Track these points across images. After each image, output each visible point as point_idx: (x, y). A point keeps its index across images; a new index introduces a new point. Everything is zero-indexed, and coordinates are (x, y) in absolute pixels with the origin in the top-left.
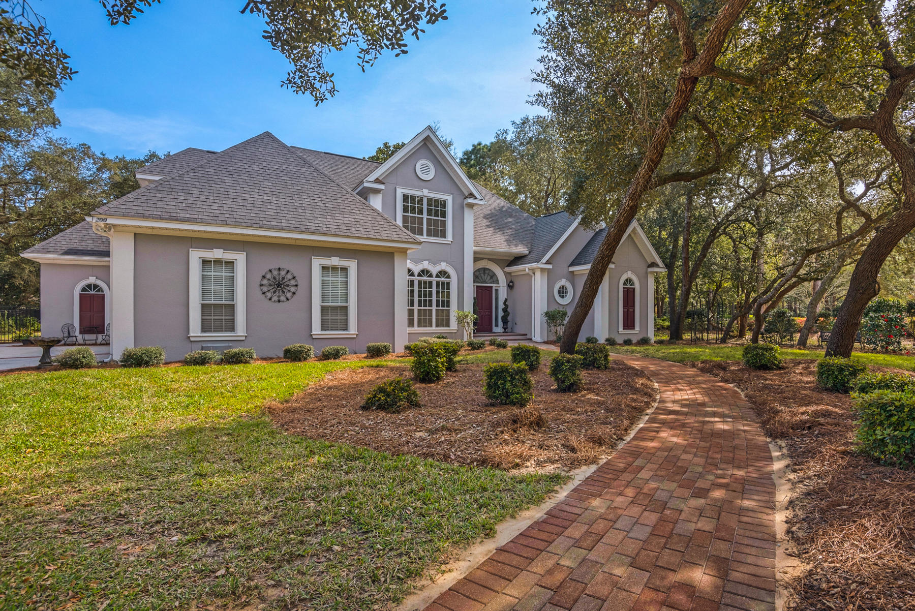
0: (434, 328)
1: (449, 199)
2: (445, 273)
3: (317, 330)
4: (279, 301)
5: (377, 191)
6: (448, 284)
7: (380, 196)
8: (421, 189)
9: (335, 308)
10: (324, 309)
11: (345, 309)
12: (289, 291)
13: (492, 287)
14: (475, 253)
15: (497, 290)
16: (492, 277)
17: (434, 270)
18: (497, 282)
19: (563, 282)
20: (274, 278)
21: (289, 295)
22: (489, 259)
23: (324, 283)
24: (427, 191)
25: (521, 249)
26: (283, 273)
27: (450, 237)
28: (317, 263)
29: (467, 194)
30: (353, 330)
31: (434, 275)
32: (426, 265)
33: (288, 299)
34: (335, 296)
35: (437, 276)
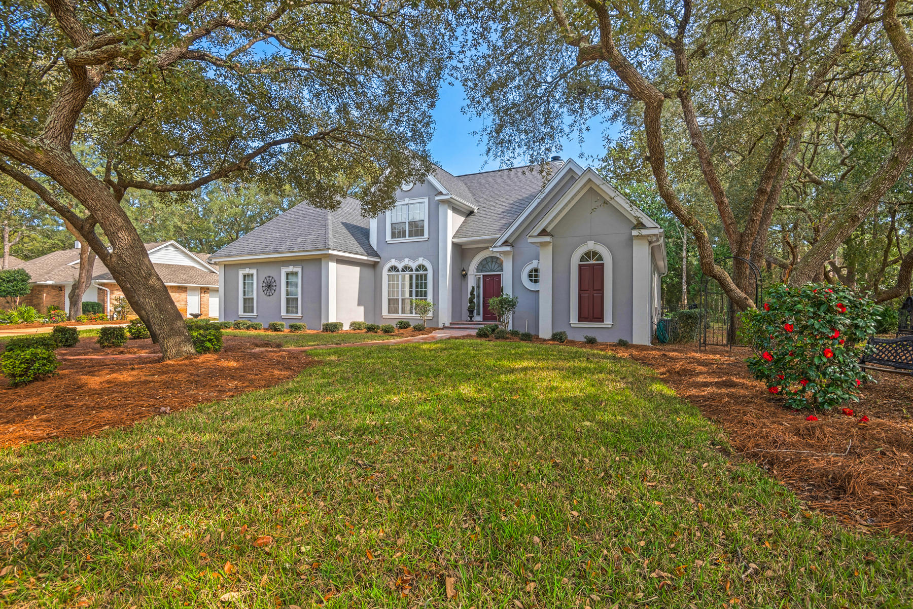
1: (425, 202)
2: (423, 267)
3: (283, 313)
4: (269, 296)
6: (426, 276)
8: (402, 199)
9: (292, 300)
10: (287, 301)
11: (297, 300)
12: (273, 289)
14: (455, 244)
17: (414, 265)
20: (267, 282)
21: (273, 292)
23: (287, 284)
26: (270, 279)
27: (426, 235)
28: (284, 271)
30: (300, 313)
31: (414, 269)
32: (407, 262)
33: (272, 294)
34: (292, 291)
35: (417, 270)
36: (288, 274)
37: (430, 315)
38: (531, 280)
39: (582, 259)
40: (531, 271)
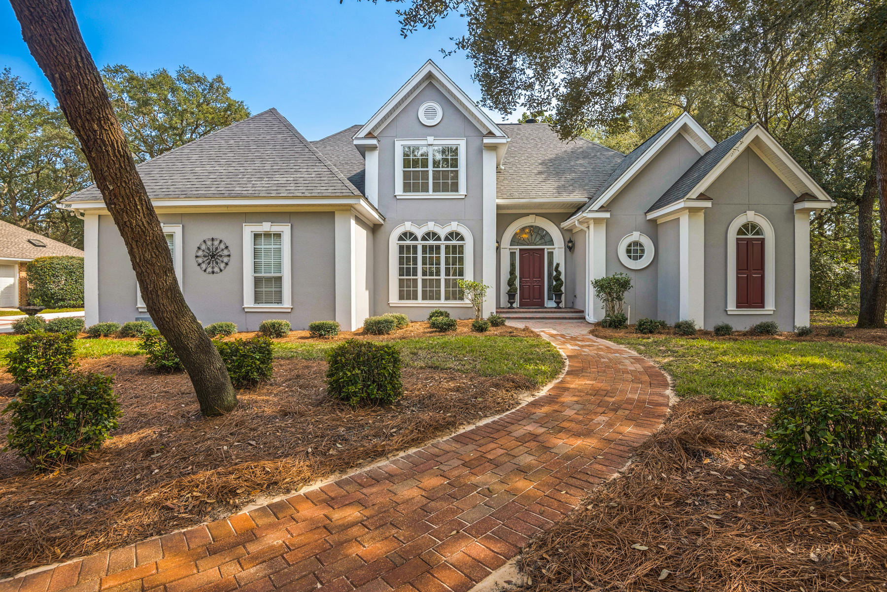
0: (443, 301)
1: (462, 144)
2: (458, 234)
3: (249, 302)
4: (213, 272)
5: (373, 148)
6: (461, 247)
7: (376, 153)
8: (424, 137)
9: (269, 280)
10: (257, 281)
11: (279, 279)
12: (222, 262)
13: (544, 249)
14: (499, 207)
15: (551, 254)
16: (542, 237)
17: (443, 232)
18: (551, 242)
19: (636, 236)
20: (209, 249)
21: (222, 266)
22: (537, 214)
23: (256, 253)
24: (433, 138)
25: (577, 197)
26: (216, 243)
27: (462, 190)
28: (249, 230)
29: (485, 132)
30: (287, 303)
31: (443, 237)
32: (431, 227)
33: (221, 270)
34: (268, 265)
35: (447, 239)
36: (257, 236)
37: (467, 301)
38: (630, 257)
39: (740, 232)
40: (630, 245)
